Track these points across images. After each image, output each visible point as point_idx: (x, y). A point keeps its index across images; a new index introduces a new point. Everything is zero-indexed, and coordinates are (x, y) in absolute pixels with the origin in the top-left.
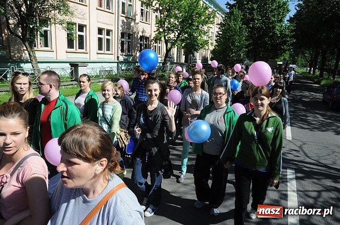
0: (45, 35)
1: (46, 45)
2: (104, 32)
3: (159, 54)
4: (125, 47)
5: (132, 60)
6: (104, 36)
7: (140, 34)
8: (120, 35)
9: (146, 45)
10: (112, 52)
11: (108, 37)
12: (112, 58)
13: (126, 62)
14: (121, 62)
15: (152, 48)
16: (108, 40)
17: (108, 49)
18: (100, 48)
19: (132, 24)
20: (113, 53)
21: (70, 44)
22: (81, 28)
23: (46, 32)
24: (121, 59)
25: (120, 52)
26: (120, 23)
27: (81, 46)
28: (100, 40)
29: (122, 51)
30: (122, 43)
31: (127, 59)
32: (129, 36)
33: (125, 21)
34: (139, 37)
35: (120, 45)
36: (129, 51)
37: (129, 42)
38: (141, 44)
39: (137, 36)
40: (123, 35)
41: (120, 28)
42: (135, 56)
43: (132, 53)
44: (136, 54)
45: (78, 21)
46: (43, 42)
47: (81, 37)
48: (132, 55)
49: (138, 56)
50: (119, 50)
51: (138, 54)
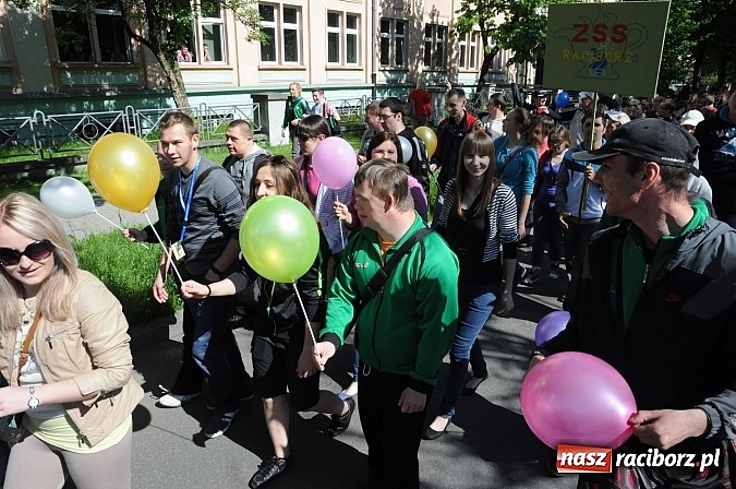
0: (214, 35)
1: (218, 57)
2: (342, 21)
3: (472, 66)
4: (392, 51)
5: (407, 81)
6: (342, 30)
7: (427, 20)
8: (378, 24)
9: (439, 45)
10: (360, 65)
11: (351, 31)
12: (362, 78)
13: (392, 85)
14: (382, 88)
15: (455, 52)
16: (351, 39)
17: (351, 59)
18: (333, 56)
20: (363, 67)
21: (268, 52)
22: (290, 13)
23: (216, 27)
24: (381, 79)
25: (378, 64)
27: (291, 54)
28: (333, 38)
29: (384, 61)
30: (384, 44)
31: (395, 81)
32: (400, 25)
34: (423, 26)
35: (377, 48)
36: (399, 62)
37: (399, 40)
38: (428, 45)
39: (419, 25)
40: (385, 24)
41: (379, 9)
42: (413, 72)
43: (406, 66)
44: (417, 67)
47: (291, 35)
48: (406, 71)
49: (420, 71)
50: (377, 60)
51: (421, 67)
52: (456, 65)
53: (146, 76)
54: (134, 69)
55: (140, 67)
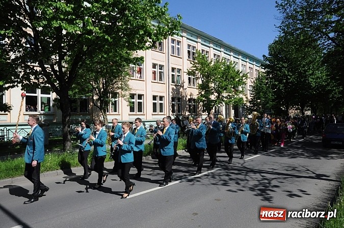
0: (115, 104)
1: (115, 111)
2: (158, 98)
4: (176, 108)
6: (158, 102)
7: (189, 97)
8: (170, 99)
9: (194, 105)
10: (164, 113)
11: (161, 102)
16: (161, 104)
17: (161, 111)
18: (155, 110)
19: (181, 90)
21: (132, 109)
22: (140, 97)
23: (115, 101)
25: (171, 113)
26: (171, 90)
27: (140, 110)
28: (155, 104)
29: (173, 111)
30: (173, 106)
32: (179, 99)
33: (175, 88)
34: (187, 99)
35: (171, 107)
36: (179, 112)
37: (178, 104)
38: (190, 106)
39: (186, 99)
40: (173, 99)
41: (171, 94)
42: (184, 115)
43: (182, 113)
45: (138, 92)
46: (113, 109)
47: (140, 104)
48: (182, 115)
49: (187, 114)
50: (170, 111)
51: (187, 113)
52: (201, 112)
53: (93, 117)
54: (89, 115)
55: (91, 114)
